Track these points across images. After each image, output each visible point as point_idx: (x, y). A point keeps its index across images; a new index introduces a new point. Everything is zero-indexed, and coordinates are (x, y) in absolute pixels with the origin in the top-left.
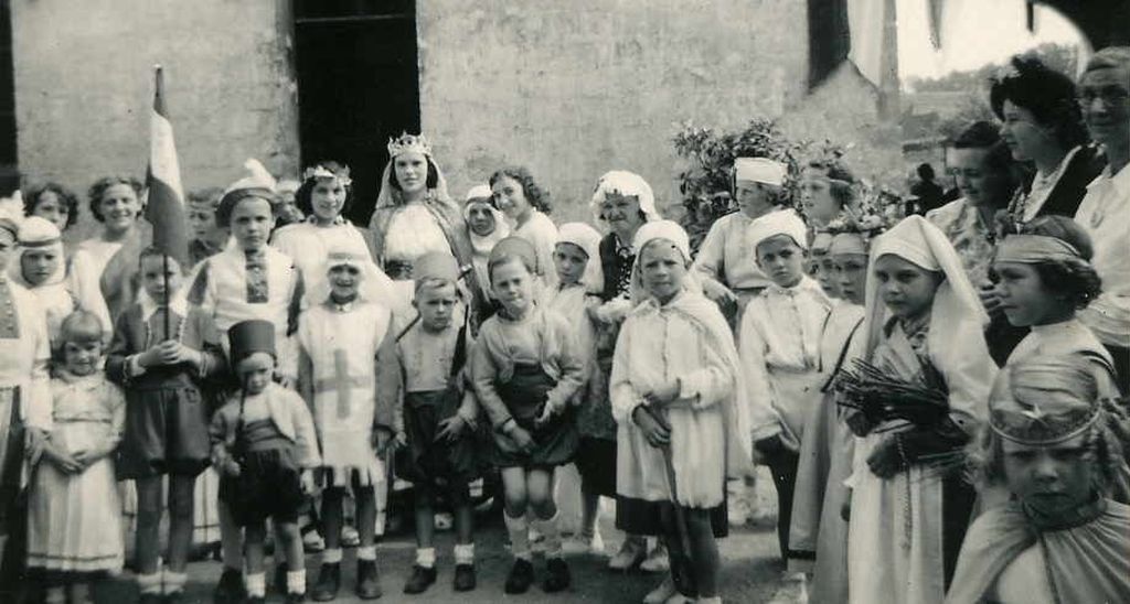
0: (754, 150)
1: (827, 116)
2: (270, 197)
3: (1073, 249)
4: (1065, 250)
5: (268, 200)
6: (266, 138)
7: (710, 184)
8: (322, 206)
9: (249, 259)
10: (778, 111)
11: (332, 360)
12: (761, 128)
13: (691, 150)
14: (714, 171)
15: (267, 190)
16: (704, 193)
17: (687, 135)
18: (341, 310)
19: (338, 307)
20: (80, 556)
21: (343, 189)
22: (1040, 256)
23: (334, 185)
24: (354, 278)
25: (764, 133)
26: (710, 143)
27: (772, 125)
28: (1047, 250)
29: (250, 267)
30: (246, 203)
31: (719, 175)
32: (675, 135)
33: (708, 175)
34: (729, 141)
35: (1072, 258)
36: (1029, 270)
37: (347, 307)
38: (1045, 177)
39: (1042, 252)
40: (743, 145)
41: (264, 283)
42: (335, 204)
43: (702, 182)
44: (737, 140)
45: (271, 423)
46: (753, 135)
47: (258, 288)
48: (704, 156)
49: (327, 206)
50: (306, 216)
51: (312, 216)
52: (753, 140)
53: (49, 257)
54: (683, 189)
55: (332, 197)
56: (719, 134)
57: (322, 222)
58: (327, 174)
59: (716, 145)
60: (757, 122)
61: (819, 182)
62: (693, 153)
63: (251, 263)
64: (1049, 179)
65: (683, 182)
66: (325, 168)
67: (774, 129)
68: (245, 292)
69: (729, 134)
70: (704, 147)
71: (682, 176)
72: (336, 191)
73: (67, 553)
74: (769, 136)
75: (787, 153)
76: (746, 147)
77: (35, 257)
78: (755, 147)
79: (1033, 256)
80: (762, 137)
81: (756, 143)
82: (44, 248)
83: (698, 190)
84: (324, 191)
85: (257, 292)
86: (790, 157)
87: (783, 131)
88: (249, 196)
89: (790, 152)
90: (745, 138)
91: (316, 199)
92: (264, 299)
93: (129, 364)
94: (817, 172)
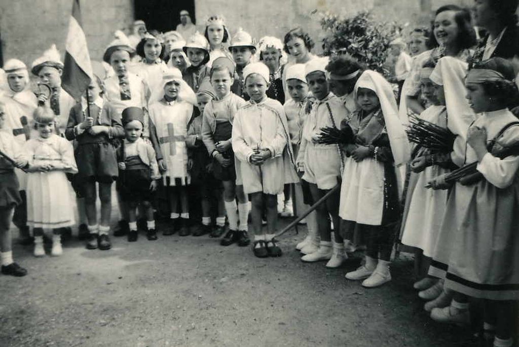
0: (359, 26)
1: (396, 9)
2: (129, 50)
3: (501, 75)
4: (497, 76)
5: (128, 52)
6: (119, 21)
7: (337, 44)
8: (150, 54)
9: (121, 80)
10: (371, 6)
11: (166, 128)
12: (363, 15)
13: (328, 27)
14: (339, 38)
15: (127, 47)
16: (334, 48)
17: (326, 19)
18: (170, 104)
19: (168, 103)
20: (51, 222)
21: (160, 44)
22: (484, 79)
23: (155, 43)
24: (178, 88)
25: (364, 18)
26: (338, 23)
27: (368, 14)
28: (488, 76)
29: (121, 84)
30: (117, 53)
31: (342, 40)
32: (320, 19)
33: (337, 40)
34: (347, 22)
35: (500, 80)
36: (479, 86)
37: (172, 103)
38: (493, 40)
39: (485, 77)
40: (354, 25)
41: (128, 91)
42: (155, 53)
43: (333, 44)
44: (351, 22)
45: (138, 157)
46: (359, 19)
47: (126, 93)
48: (334, 30)
49: (152, 54)
50: (142, 59)
51: (145, 59)
52: (359, 22)
53: (20, 77)
54: (324, 46)
55: (154, 49)
56: (342, 19)
57: (150, 62)
58: (151, 37)
59: (340, 24)
60: (361, 13)
61: (420, 39)
62: (329, 28)
63: (121, 82)
64: (495, 41)
65: (323, 43)
66: (151, 34)
67: (369, 16)
68: (120, 95)
69: (347, 19)
70: (335, 25)
71: (324, 40)
72: (156, 46)
73: (45, 220)
74: (367, 20)
75: (375, 28)
76: (355, 25)
77: (13, 78)
78: (360, 25)
79: (481, 79)
80: (364, 20)
81: (360, 23)
82: (16, 73)
83: (331, 47)
84: (150, 46)
85: (125, 95)
86: (377, 30)
87: (373, 16)
88: (118, 50)
89: (377, 28)
90: (355, 21)
91: (146, 50)
92: (129, 98)
93: (76, 129)
94: (419, 34)
